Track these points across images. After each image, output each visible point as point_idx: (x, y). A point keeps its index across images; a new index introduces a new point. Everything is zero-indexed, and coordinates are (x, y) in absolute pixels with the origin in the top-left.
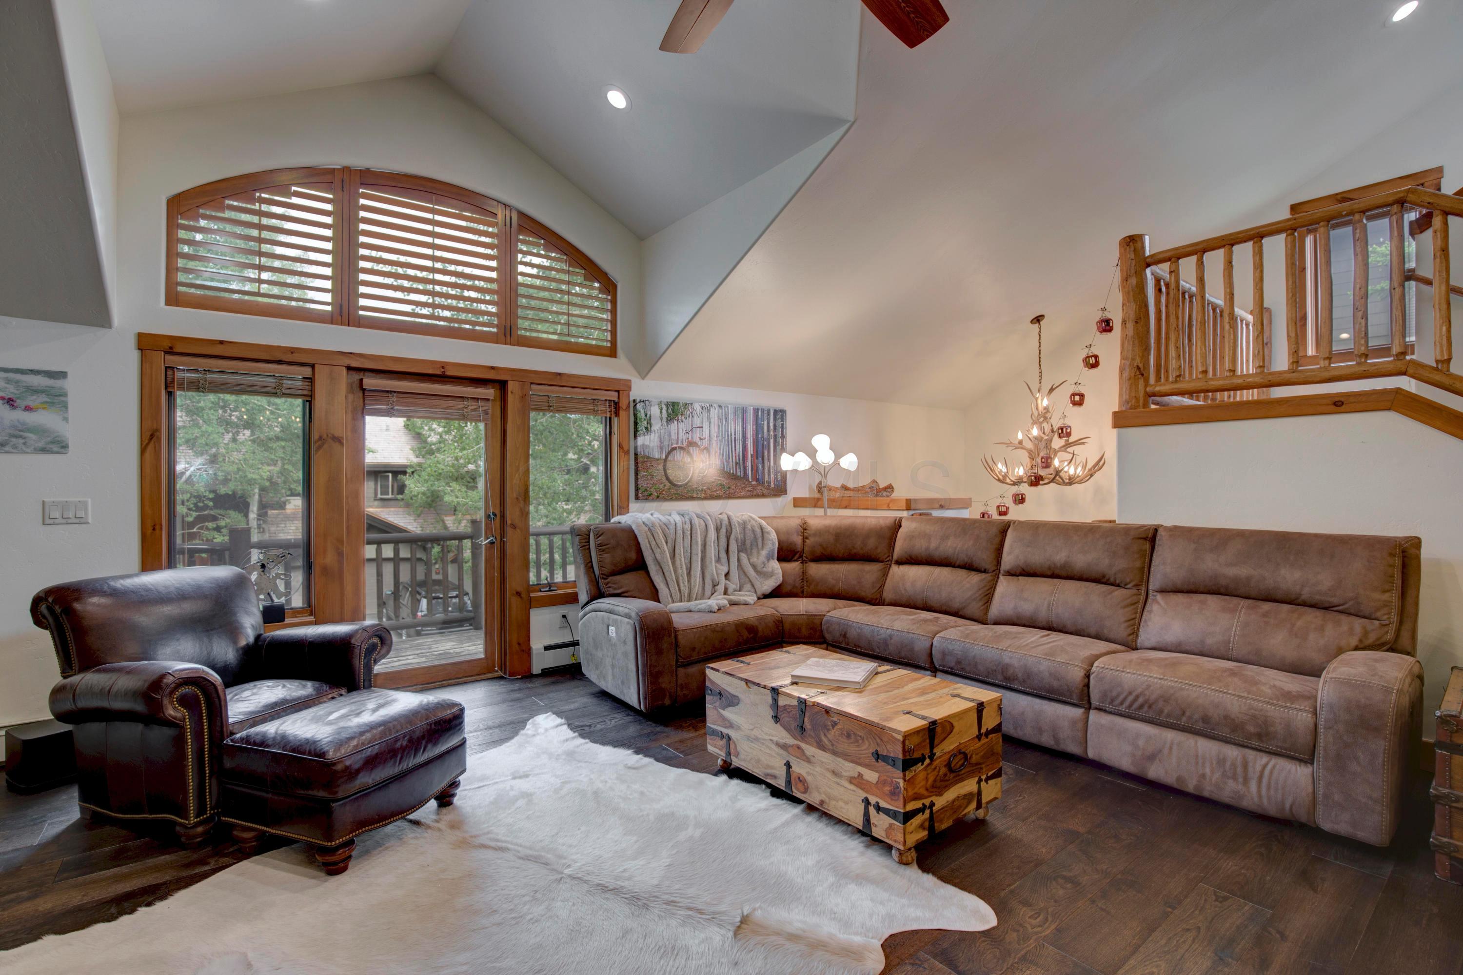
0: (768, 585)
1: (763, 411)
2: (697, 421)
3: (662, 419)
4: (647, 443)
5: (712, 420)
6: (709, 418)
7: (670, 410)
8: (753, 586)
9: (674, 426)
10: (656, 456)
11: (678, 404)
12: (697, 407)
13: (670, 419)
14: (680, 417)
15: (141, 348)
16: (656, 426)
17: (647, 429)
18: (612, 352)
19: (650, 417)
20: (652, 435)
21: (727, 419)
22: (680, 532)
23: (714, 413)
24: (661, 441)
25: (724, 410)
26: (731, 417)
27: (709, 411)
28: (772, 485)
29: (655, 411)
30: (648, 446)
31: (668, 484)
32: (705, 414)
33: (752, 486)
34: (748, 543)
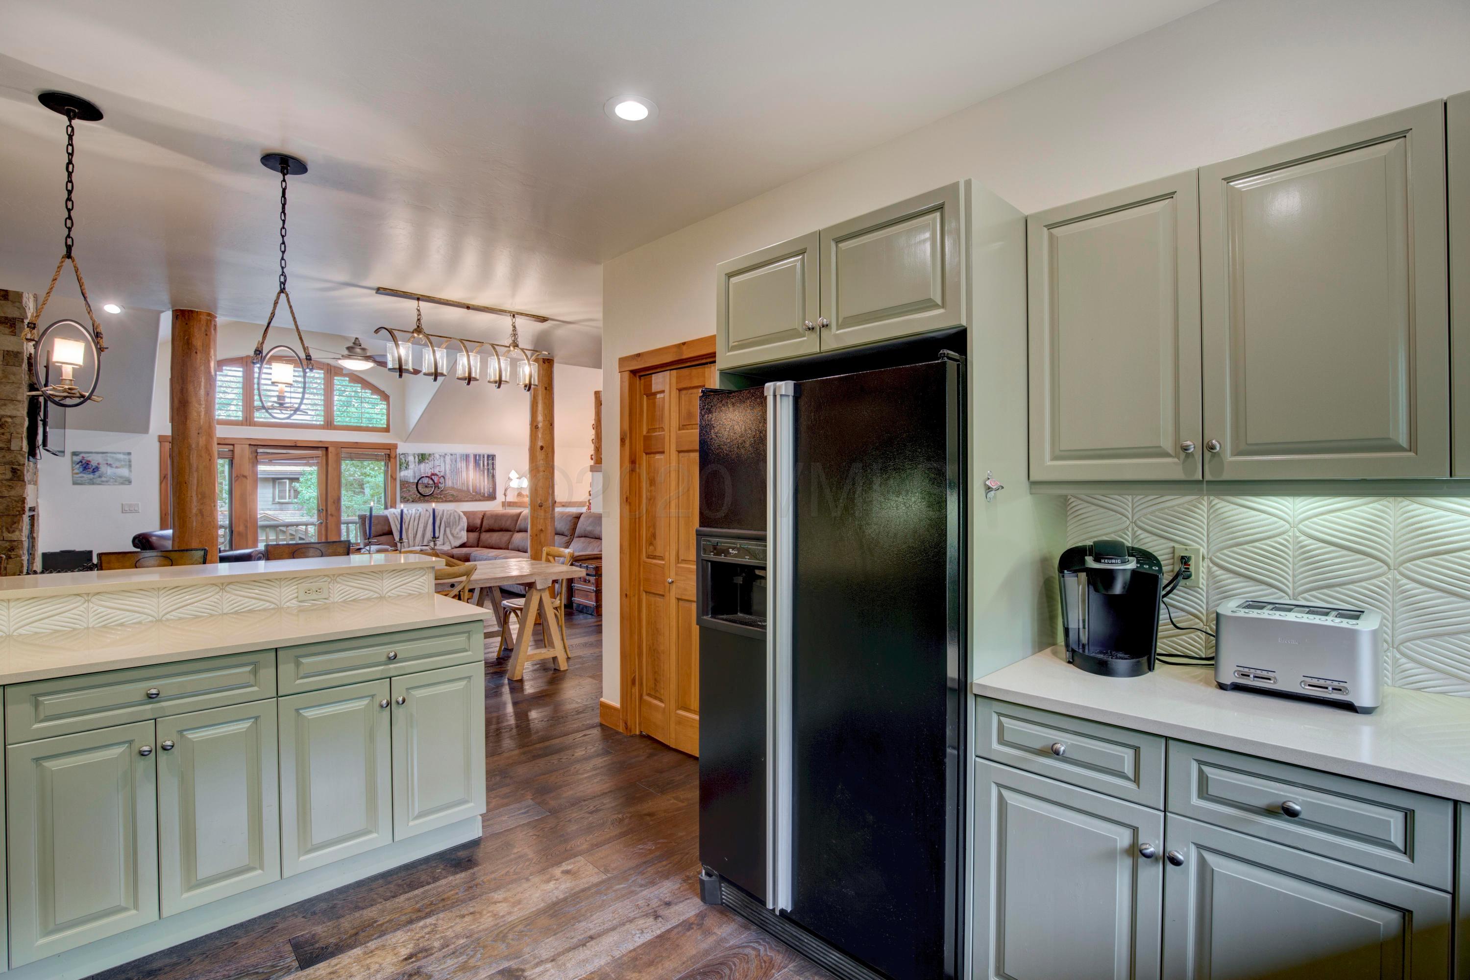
0: (458, 543)
1: (480, 455)
2: (437, 463)
3: (415, 462)
4: (407, 475)
5: (447, 462)
6: (444, 461)
7: (420, 458)
8: (450, 543)
9: (422, 466)
10: (412, 481)
11: (425, 454)
12: (437, 456)
13: (420, 462)
14: (426, 461)
15: (160, 442)
16: (412, 466)
17: (406, 467)
18: (387, 430)
19: (408, 462)
20: (409, 471)
21: (456, 461)
22: (413, 518)
23: (448, 458)
24: (414, 473)
25: (453, 457)
26: (458, 460)
27: (444, 457)
28: (486, 495)
29: (411, 458)
30: (407, 476)
31: (419, 495)
32: (442, 459)
33: (473, 495)
34: (451, 523)
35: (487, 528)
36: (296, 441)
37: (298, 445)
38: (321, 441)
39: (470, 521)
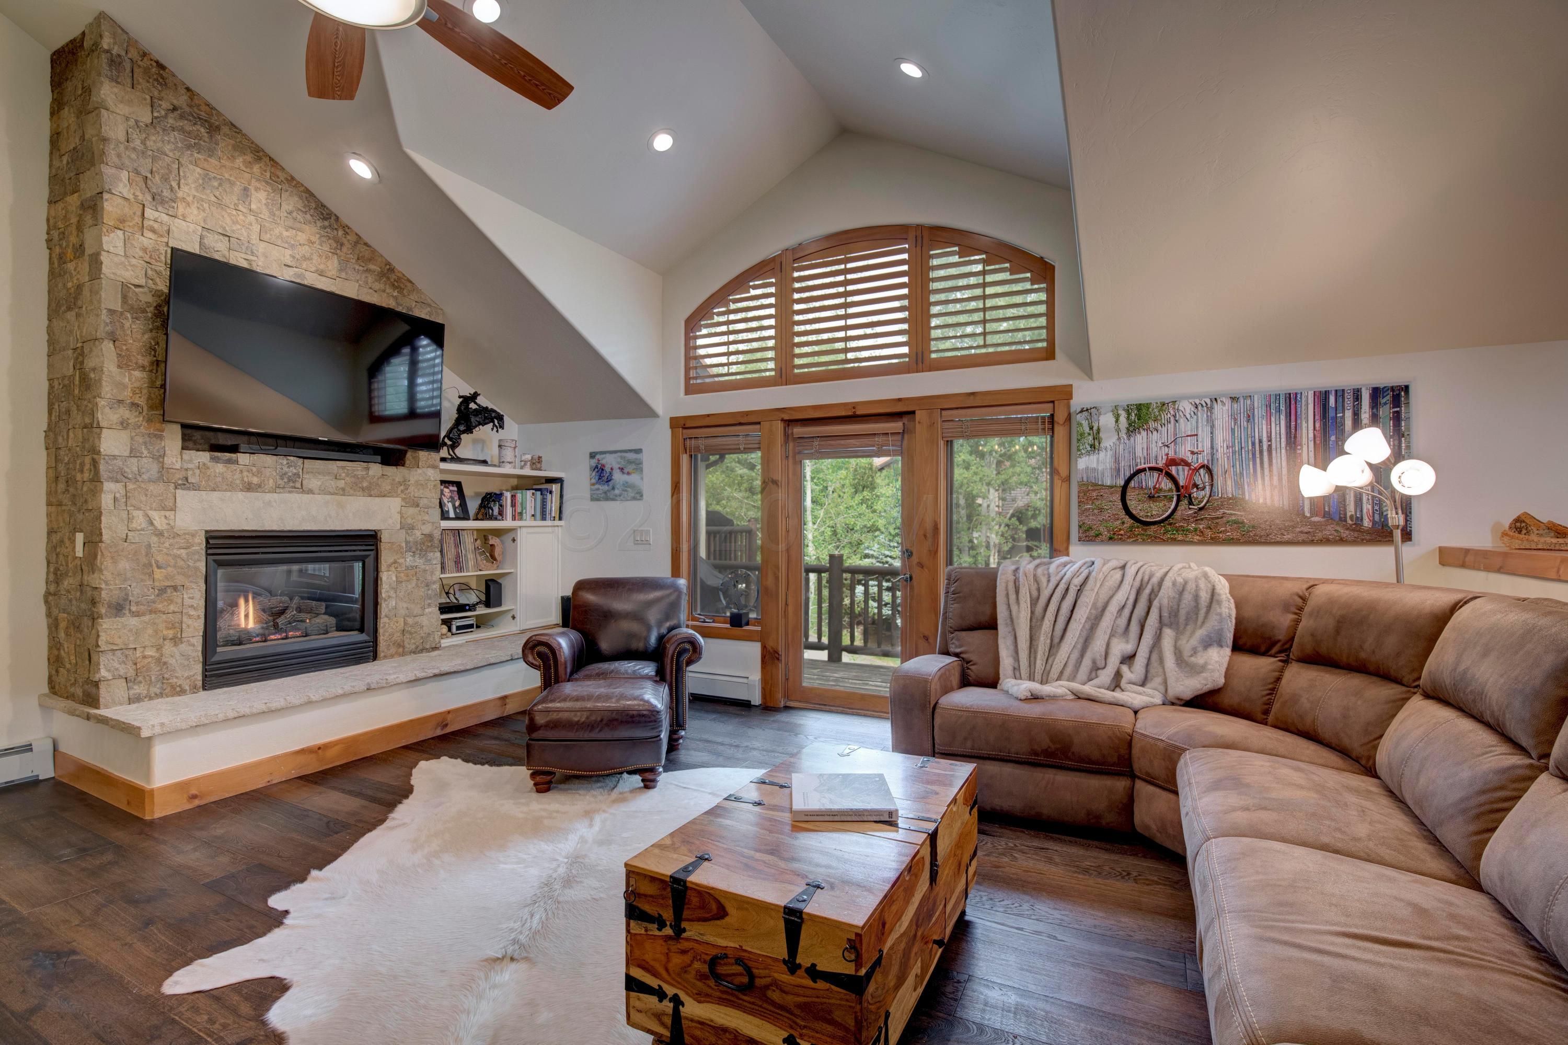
0: (1189, 686)
1: (1340, 394)
2: (1185, 427)
3: (1118, 431)
4: (1094, 465)
5: (1218, 423)
6: (1211, 422)
7: (1133, 417)
8: (1165, 682)
9: (1140, 439)
10: (1108, 482)
11: (1148, 406)
12: (1186, 407)
13: (1132, 429)
14: (1152, 424)
15: (672, 427)
16: (1109, 441)
17: (1093, 446)
18: (1049, 354)
19: (1099, 430)
20: (1102, 454)
21: (1250, 418)
23: (1222, 412)
24: (1117, 460)
25: (1241, 406)
26: (1259, 412)
27: (1210, 409)
28: (1367, 523)
29: (1106, 421)
30: (1094, 470)
31: (1129, 521)
32: (1202, 415)
33: (1314, 524)
34: (1183, 613)
35: (1309, 649)
36: (854, 405)
37: (858, 413)
38: (900, 400)
39: (1249, 613)
